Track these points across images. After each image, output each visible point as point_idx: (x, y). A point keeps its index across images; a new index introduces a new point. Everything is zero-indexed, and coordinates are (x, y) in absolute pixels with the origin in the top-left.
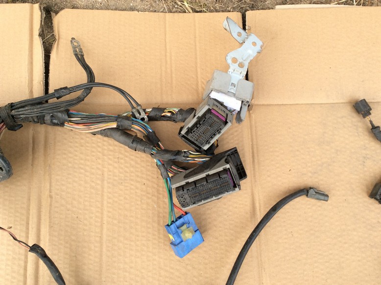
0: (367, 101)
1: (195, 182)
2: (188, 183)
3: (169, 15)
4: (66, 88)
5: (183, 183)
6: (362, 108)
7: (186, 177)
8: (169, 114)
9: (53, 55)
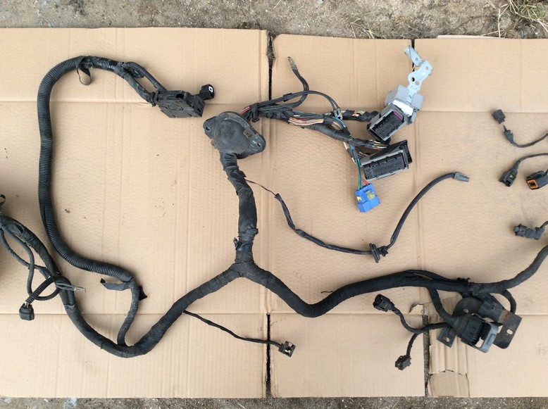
0: (503, 111)
1: (378, 162)
2: (373, 162)
3: (356, 41)
4: (291, 94)
5: (370, 162)
6: (498, 116)
7: (371, 158)
8: (357, 115)
9: (274, 70)
